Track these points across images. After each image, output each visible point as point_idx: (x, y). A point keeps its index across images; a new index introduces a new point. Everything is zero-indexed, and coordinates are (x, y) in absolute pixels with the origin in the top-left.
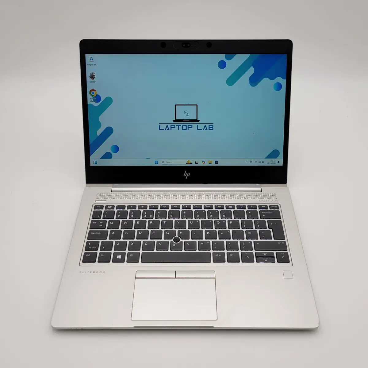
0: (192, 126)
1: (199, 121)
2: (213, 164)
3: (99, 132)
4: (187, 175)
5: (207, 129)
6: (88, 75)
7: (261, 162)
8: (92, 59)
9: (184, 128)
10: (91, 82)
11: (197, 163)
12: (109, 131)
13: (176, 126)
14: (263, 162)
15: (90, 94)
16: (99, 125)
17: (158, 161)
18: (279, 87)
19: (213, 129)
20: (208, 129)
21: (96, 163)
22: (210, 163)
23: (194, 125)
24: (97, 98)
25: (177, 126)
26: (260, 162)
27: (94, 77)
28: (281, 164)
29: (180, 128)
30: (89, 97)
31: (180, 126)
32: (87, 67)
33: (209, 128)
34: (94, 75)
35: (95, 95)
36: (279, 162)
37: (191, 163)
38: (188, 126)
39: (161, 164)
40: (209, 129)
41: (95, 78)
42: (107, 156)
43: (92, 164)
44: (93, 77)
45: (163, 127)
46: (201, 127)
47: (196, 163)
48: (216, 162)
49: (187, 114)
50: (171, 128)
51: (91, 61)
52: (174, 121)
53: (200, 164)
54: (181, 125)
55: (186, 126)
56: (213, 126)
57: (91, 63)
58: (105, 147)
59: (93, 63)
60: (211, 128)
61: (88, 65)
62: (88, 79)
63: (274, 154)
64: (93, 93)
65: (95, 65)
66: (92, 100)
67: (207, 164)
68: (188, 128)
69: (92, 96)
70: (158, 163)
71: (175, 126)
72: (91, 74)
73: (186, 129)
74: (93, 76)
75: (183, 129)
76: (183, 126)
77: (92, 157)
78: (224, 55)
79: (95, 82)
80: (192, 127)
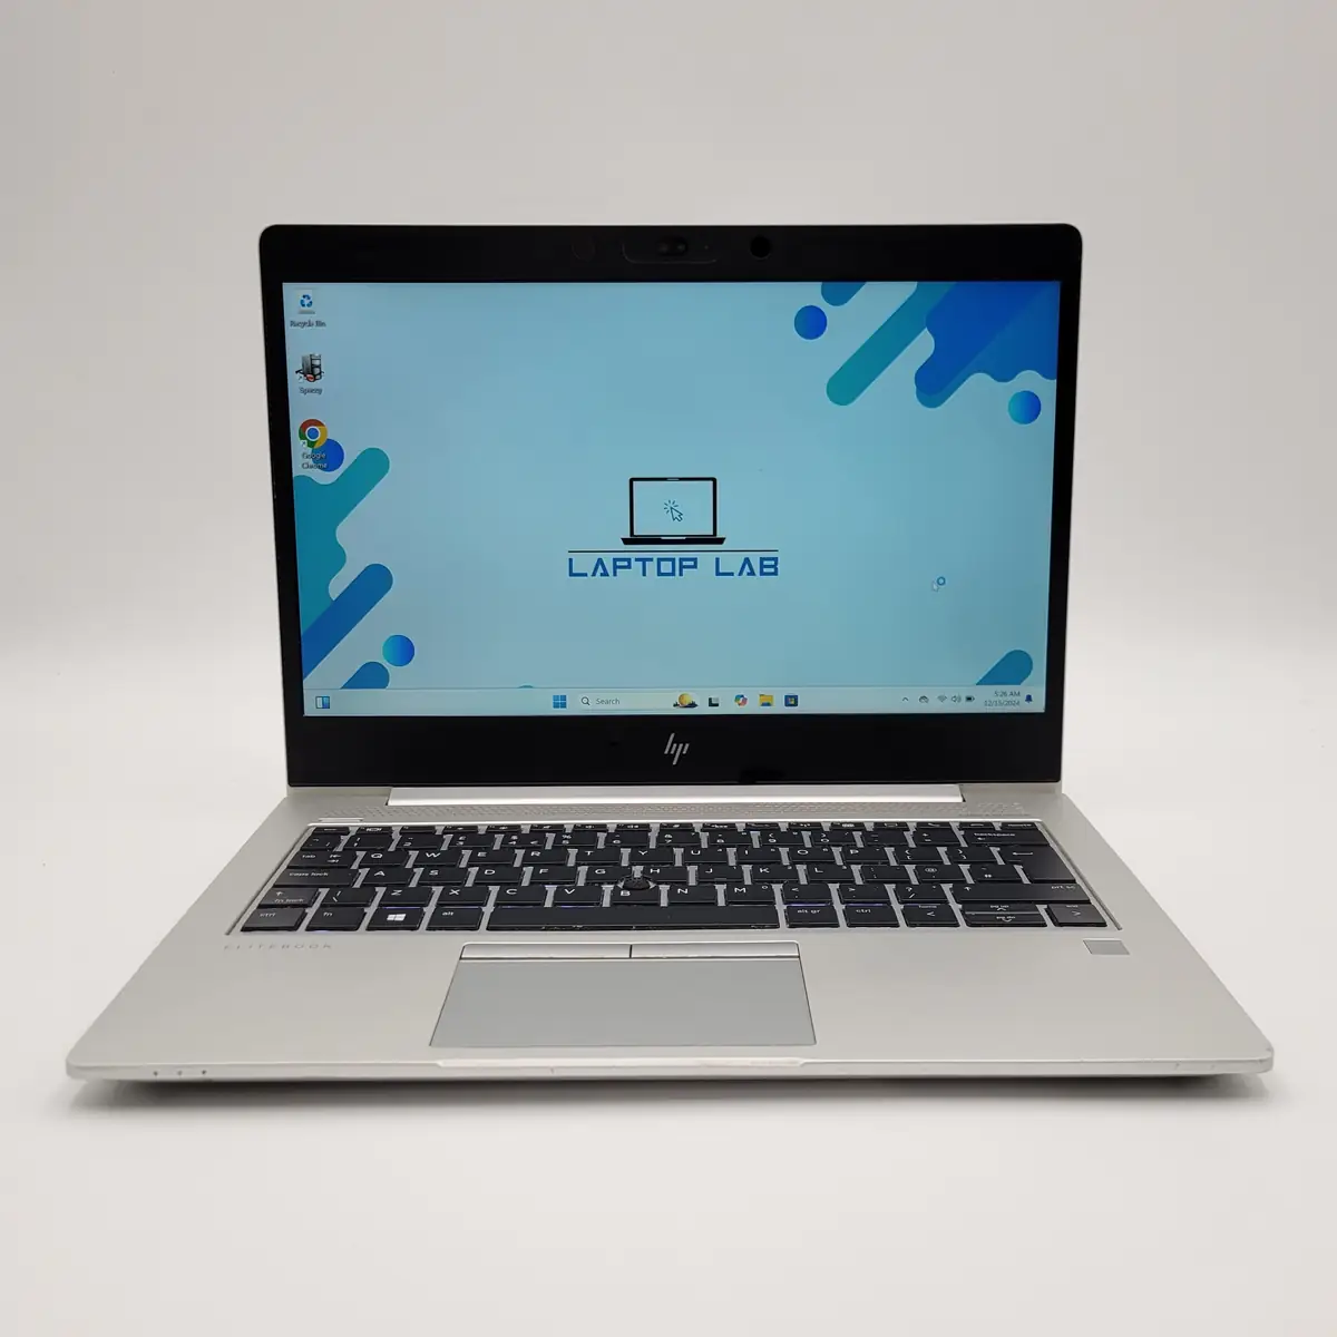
0: (695, 560)
1: (721, 541)
2: (779, 708)
3: (337, 586)
4: (676, 749)
5: (752, 573)
6: (294, 363)
7: (964, 699)
8: (306, 302)
9: (667, 567)
10: (305, 391)
11: (717, 705)
12: (375, 582)
13: (633, 560)
14: (969, 699)
15: (302, 437)
16: (339, 558)
17: (564, 698)
18: (1029, 407)
19: (775, 573)
20: (757, 571)
21: (326, 706)
22: (765, 704)
23: (706, 556)
24: (330, 455)
25: (637, 560)
26: (956, 699)
27: (317, 371)
28: (1038, 705)
29: (651, 567)
30: (299, 449)
31: (651, 560)
32: (291, 333)
33: (762, 566)
34: (317, 363)
35: (320, 440)
36: (1029, 698)
37: (693, 705)
38: (681, 560)
40: (762, 573)
41: (320, 374)
42: (371, 676)
43: (311, 709)
44: (311, 371)
45: (585, 563)
46: (732, 562)
47: (711, 705)
48: (787, 698)
49: (676, 514)
50: (616, 567)
51: (306, 308)
52: (626, 541)
53: (728, 707)
54: (656, 556)
55: (673, 560)
56: (776, 559)
57: (305, 318)
58: (362, 643)
59: (313, 318)
60: (770, 566)
61: (293, 323)
62: (295, 381)
63: (1011, 669)
64: (314, 434)
65: (320, 324)
66: (311, 462)
67: (753, 708)
68: (682, 567)
69: (311, 444)
70: (564, 706)
71: (629, 560)
72: (304, 359)
73: (673, 574)
74: (313, 366)
75: (660, 574)
76: (659, 560)
77: (309, 683)
78: (820, 284)
79: (319, 391)
80: (695, 566)
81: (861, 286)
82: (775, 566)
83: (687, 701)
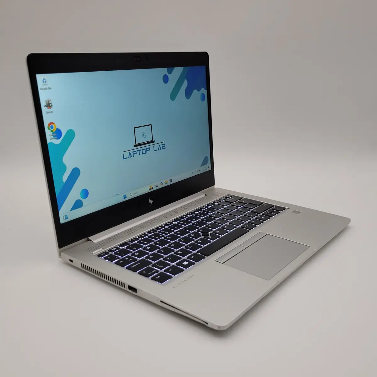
1: (154, 142)
2: (169, 183)
3: (65, 178)
5: (161, 149)
6: (43, 103)
7: (199, 171)
8: (44, 81)
10: (48, 113)
11: (157, 187)
12: (76, 173)
13: (137, 152)
15: (49, 129)
16: (64, 168)
17: (126, 195)
18: (203, 97)
21: (66, 218)
22: (166, 183)
23: (151, 146)
24: (58, 134)
25: (138, 151)
27: (50, 105)
28: (210, 169)
29: (141, 152)
30: (48, 133)
31: (140, 150)
32: (41, 92)
33: (162, 147)
34: (50, 102)
35: (54, 129)
36: (208, 167)
37: (153, 188)
38: (147, 149)
39: (129, 197)
40: (163, 149)
41: (52, 106)
42: (78, 205)
43: (62, 221)
44: (49, 105)
45: (126, 155)
46: (156, 147)
48: (170, 180)
49: (144, 136)
50: (133, 154)
51: (45, 83)
52: (135, 146)
53: (160, 187)
54: (141, 149)
55: (145, 149)
56: (164, 144)
57: (45, 87)
58: (74, 195)
59: (47, 87)
60: (164, 147)
61: (41, 89)
62: (44, 109)
64: (52, 127)
65: (50, 88)
66: (52, 137)
67: (164, 185)
68: (147, 151)
69: (52, 131)
70: (126, 197)
71: (136, 151)
72: (46, 101)
73: (145, 153)
74: (49, 104)
75: (143, 154)
76: (142, 150)
77: (61, 213)
78: (166, 68)
79: (52, 112)
80: (149, 150)
81: (173, 69)
82: (164, 146)
83: (151, 187)
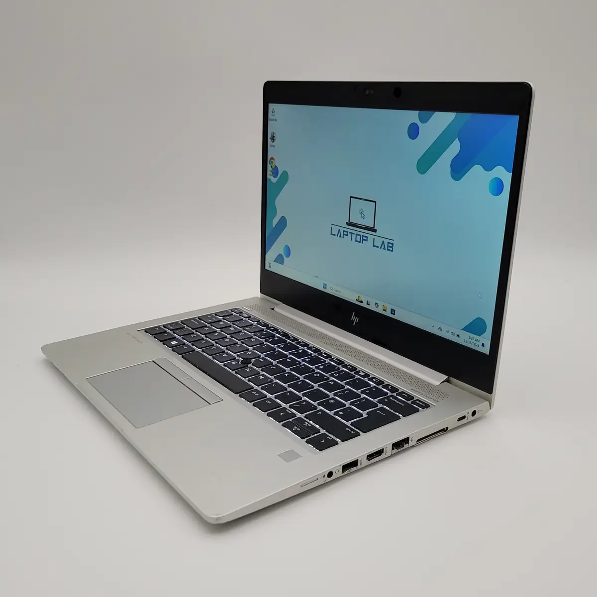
0: (367, 237)
1: (375, 231)
2: (388, 314)
3: (275, 223)
4: (355, 319)
5: (384, 249)
6: (269, 136)
8: (274, 111)
9: (358, 239)
10: (271, 146)
11: (369, 305)
12: (283, 223)
14: (458, 336)
15: (270, 164)
16: (275, 212)
17: (326, 285)
18: (498, 187)
19: (392, 251)
20: (386, 248)
21: (271, 267)
22: (384, 310)
23: (370, 236)
24: (276, 171)
25: (350, 233)
26: (453, 334)
28: (486, 351)
29: (354, 237)
30: (269, 168)
31: (354, 234)
32: (270, 122)
33: (388, 246)
34: (274, 135)
35: (274, 166)
37: (361, 302)
38: (363, 236)
39: (329, 290)
40: (388, 250)
41: (275, 140)
42: (280, 259)
43: (267, 266)
44: (273, 139)
45: (335, 232)
46: (378, 242)
47: (367, 303)
48: (392, 310)
49: (363, 215)
50: (344, 234)
51: (273, 114)
52: (347, 224)
53: (372, 307)
54: (355, 232)
55: (360, 236)
56: (393, 244)
57: (273, 117)
60: (390, 247)
61: (270, 119)
62: (269, 141)
63: (476, 327)
64: (273, 163)
65: (276, 120)
66: (271, 173)
67: (380, 310)
68: (363, 240)
69: (272, 167)
70: (326, 288)
71: (347, 232)
72: (272, 133)
73: (360, 242)
74: (274, 137)
75: (356, 240)
76: (357, 235)
77: (267, 257)
78: (417, 112)
79: (274, 146)
80: (367, 240)
81: (433, 114)
82: (392, 247)
83: (360, 300)
